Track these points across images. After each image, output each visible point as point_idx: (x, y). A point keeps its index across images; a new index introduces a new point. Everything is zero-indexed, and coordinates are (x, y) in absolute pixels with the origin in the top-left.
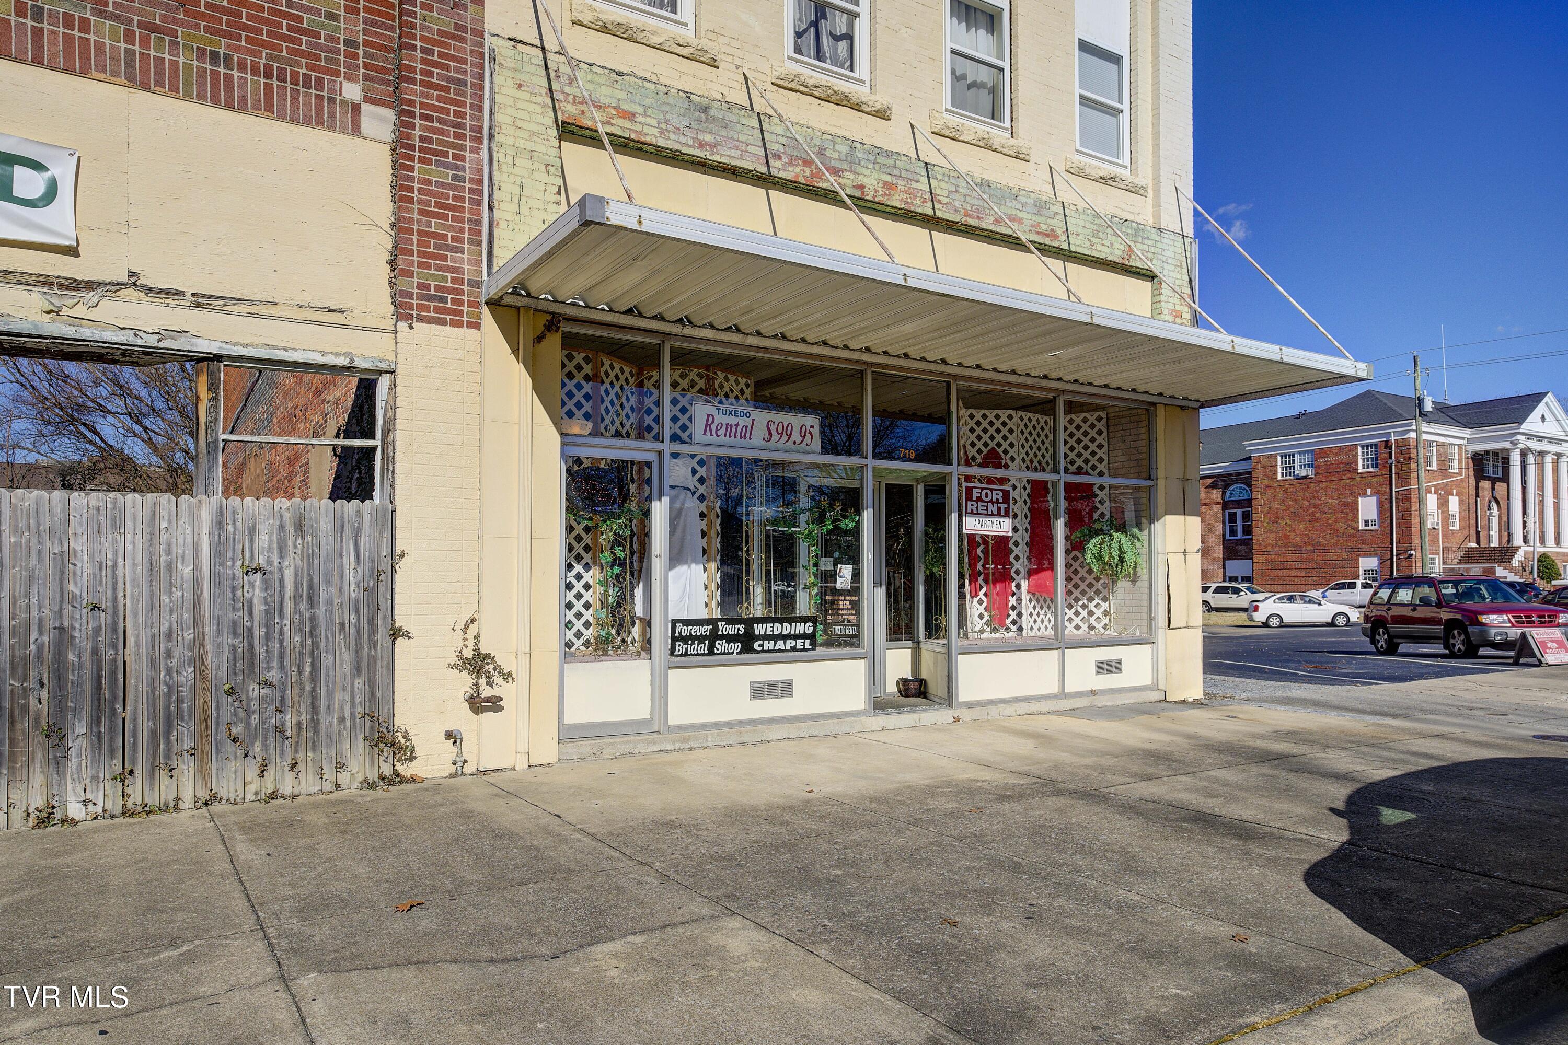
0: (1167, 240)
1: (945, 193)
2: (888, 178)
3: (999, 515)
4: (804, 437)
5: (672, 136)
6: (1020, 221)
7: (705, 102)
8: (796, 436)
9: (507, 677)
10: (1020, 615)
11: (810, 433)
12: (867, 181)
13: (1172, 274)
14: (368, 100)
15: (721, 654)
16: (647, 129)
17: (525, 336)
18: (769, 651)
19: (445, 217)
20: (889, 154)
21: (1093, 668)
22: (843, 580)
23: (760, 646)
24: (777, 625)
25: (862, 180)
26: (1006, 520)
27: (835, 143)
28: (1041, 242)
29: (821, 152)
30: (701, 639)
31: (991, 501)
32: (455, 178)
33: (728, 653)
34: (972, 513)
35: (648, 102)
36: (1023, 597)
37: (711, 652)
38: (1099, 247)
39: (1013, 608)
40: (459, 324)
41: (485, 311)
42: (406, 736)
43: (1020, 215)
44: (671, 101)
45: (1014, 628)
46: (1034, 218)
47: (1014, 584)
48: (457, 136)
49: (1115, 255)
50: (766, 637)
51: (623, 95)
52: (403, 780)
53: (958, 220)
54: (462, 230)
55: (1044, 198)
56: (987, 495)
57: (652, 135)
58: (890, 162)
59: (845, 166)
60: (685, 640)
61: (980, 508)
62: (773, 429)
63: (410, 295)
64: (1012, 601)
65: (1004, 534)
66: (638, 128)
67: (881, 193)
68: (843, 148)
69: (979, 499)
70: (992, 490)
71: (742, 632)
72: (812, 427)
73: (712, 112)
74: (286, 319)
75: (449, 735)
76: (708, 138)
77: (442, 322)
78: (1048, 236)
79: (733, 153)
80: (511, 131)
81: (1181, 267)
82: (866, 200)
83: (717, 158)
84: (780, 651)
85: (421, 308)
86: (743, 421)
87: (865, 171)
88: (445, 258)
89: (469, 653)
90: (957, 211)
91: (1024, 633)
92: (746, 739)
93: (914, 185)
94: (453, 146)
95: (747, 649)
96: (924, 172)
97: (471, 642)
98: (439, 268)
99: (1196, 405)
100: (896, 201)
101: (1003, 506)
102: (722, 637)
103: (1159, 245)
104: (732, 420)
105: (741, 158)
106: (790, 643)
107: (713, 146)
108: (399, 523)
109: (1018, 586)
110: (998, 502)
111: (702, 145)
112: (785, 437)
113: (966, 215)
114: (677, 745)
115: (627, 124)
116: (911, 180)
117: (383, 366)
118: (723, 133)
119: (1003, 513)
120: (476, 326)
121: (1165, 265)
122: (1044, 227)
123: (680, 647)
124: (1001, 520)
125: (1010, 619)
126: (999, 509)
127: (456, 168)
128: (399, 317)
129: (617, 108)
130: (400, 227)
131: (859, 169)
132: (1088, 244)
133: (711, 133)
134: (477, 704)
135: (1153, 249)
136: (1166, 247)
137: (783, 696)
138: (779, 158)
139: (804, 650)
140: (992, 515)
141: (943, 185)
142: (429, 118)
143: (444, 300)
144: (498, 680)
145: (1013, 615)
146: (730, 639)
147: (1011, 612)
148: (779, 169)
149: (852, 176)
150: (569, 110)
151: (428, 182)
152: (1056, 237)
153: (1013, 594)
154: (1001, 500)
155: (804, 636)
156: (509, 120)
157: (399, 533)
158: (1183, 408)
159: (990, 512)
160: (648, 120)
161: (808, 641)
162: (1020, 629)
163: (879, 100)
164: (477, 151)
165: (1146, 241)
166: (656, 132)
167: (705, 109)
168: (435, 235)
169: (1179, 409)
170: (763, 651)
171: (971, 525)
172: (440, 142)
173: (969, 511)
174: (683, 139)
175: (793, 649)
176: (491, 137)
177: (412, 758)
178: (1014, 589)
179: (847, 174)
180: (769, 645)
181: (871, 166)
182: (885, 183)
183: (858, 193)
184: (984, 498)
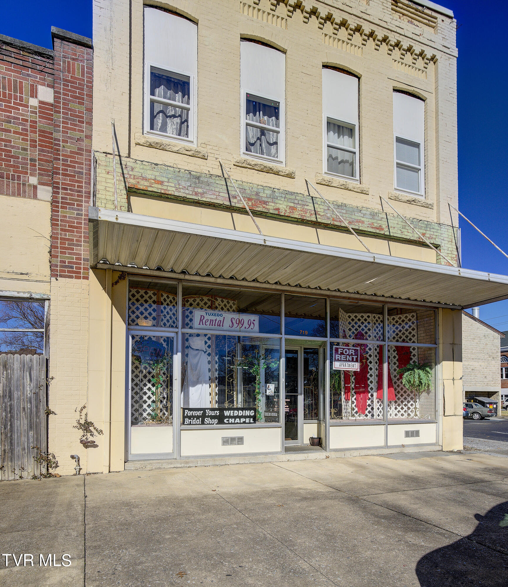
0: (443, 229)
1: (322, 210)
2: (292, 205)
3: (353, 361)
4: (250, 325)
5: (182, 190)
6: (363, 222)
7: (198, 175)
8: (246, 325)
9: (100, 432)
10: (372, 409)
11: (253, 323)
12: (281, 207)
13: (446, 245)
14: (40, 183)
15: (208, 424)
16: (169, 188)
17: (109, 282)
18: (232, 423)
19: (73, 232)
20: (292, 193)
21: (403, 434)
22: (270, 391)
23: (227, 421)
24: (235, 411)
25: (278, 206)
26: (357, 364)
27: (264, 190)
28: (374, 232)
29: (257, 194)
30: (198, 417)
31: (348, 355)
32: (78, 214)
33: (211, 424)
34: (338, 360)
35: (170, 176)
36: (374, 401)
37: (203, 423)
38: (406, 233)
39: (369, 405)
40: (79, 278)
41: (91, 271)
42: (54, 457)
43: (363, 219)
44: (181, 175)
45: (369, 415)
46: (370, 220)
47: (370, 394)
48: (78, 196)
49: (415, 237)
50: (230, 417)
51: (157, 174)
52: (52, 476)
53: (329, 223)
54: (80, 237)
55: (375, 211)
56: (346, 352)
57: (172, 190)
58: (293, 197)
59: (269, 200)
60: (190, 417)
61: (342, 358)
62: (234, 322)
63: (57, 266)
64: (369, 402)
65: (356, 370)
66: (165, 188)
67: (288, 211)
68: (268, 192)
69: (342, 354)
70: (349, 349)
71: (218, 414)
72: (254, 320)
73: (201, 179)
74: (2, 278)
75: (73, 457)
76: (200, 190)
77: (71, 277)
78: (378, 229)
79: (212, 196)
80: (104, 192)
81: (452, 242)
82: (281, 215)
83: (204, 199)
84: (237, 423)
85: (61, 271)
86: (219, 318)
87: (280, 202)
88: (73, 249)
89: (82, 422)
90: (328, 218)
91: (375, 417)
92: (217, 463)
93: (306, 207)
94: (77, 200)
95: (221, 422)
96: (311, 201)
97: (83, 417)
98: (70, 253)
99: (460, 308)
100: (296, 215)
101: (355, 357)
102: (208, 417)
103: (439, 231)
104: (214, 318)
105: (216, 199)
106: (242, 420)
107: (202, 194)
108: (51, 364)
109: (372, 395)
110: (352, 355)
111: (196, 194)
112: (240, 325)
113: (333, 220)
114: (183, 465)
115: (160, 186)
116: (304, 205)
117: (45, 297)
118: (207, 188)
119: (355, 360)
120: (87, 278)
121: (443, 241)
122: (375, 225)
123: (187, 421)
124: (354, 363)
125: (368, 411)
126: (353, 358)
127: (78, 210)
128: (52, 275)
129: (155, 180)
130: (53, 237)
131: (277, 201)
132: (400, 232)
133: (201, 188)
134: (87, 444)
135: (436, 234)
136: (443, 232)
137: (238, 444)
138: (236, 198)
139: (250, 423)
140: (349, 361)
141: (321, 207)
142: (66, 189)
143: (72, 267)
144: (95, 433)
145: (369, 409)
146: (212, 417)
147: (368, 407)
148: (235, 203)
149: (273, 204)
150: (131, 182)
151: (66, 217)
152: (383, 229)
153: (369, 399)
154: (354, 354)
155: (250, 417)
156: (103, 188)
157: (51, 369)
158: (452, 309)
159: (348, 360)
160: (170, 184)
161: (252, 419)
162: (373, 415)
163: (289, 170)
164: (88, 202)
165: (432, 230)
166: (174, 189)
167: (198, 178)
168: (68, 240)
169: (450, 310)
170: (229, 423)
171: (337, 365)
172: (70, 199)
173: (337, 359)
174: (187, 192)
175: (244, 423)
176: (94, 195)
177: (57, 466)
178: (370, 397)
179: (270, 204)
180: (232, 420)
181: (283, 199)
182: (290, 207)
183: (276, 212)
184: (344, 353)
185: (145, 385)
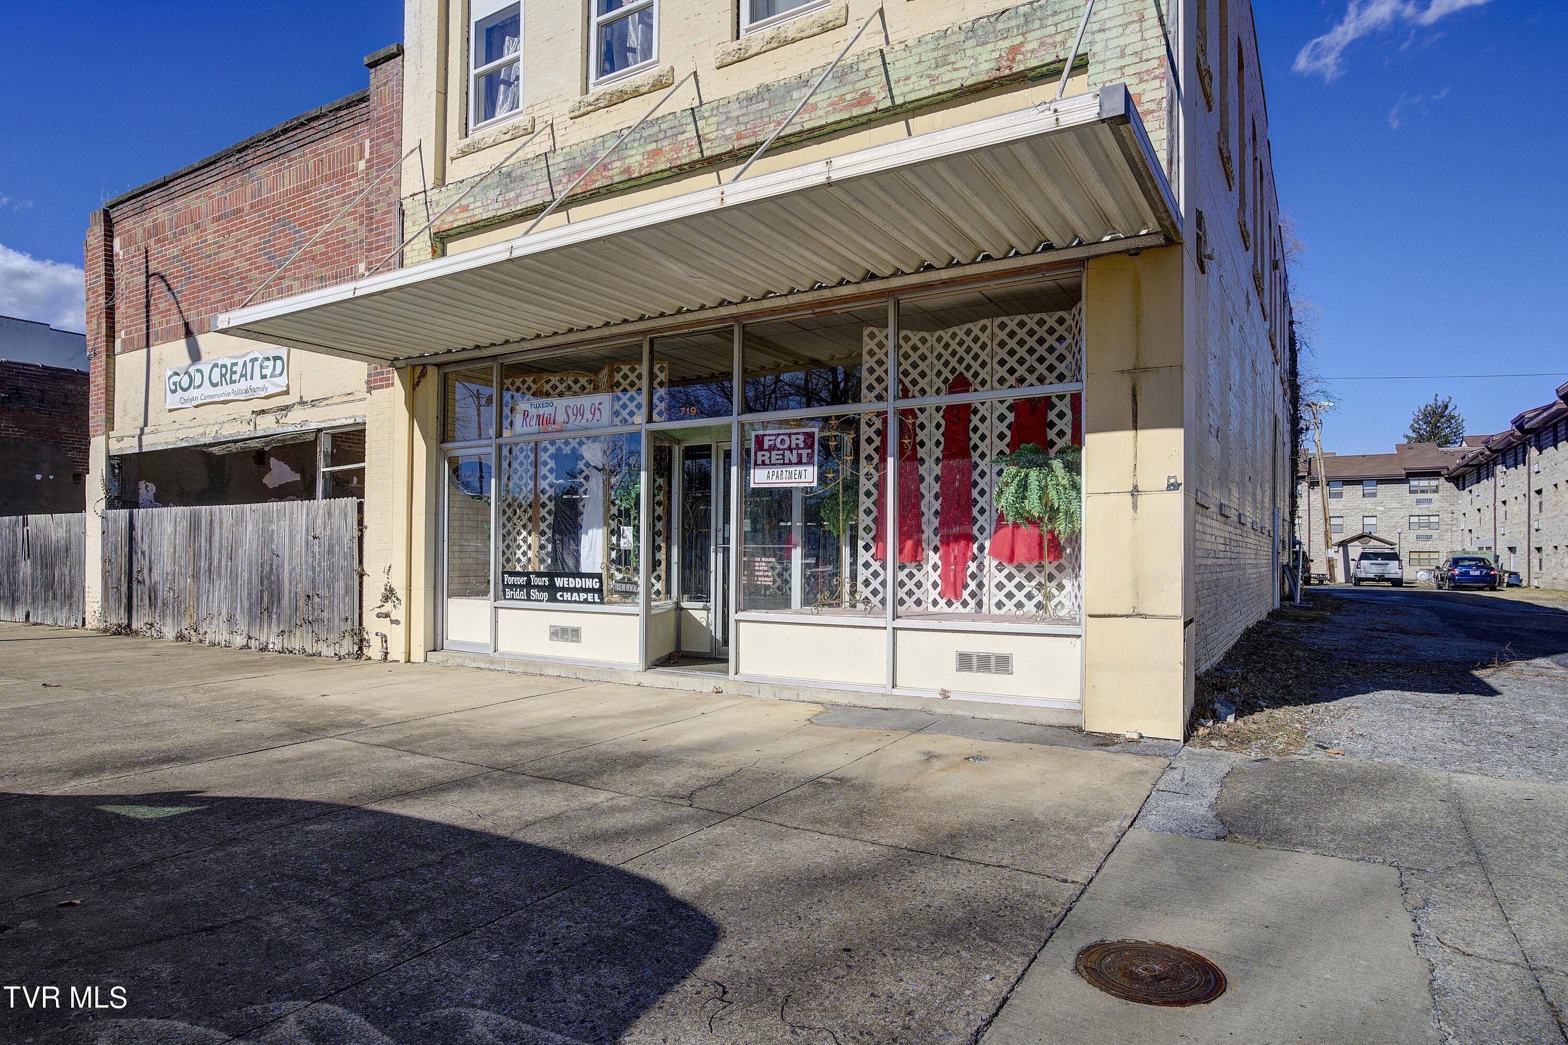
1: (713, 129)
2: (653, 146)
3: (800, 463)
4: (594, 415)
5: (490, 207)
6: (814, 108)
7: (510, 169)
8: (588, 415)
9: (400, 603)
10: (980, 585)
11: (599, 409)
12: (631, 161)
15: (535, 600)
17: (409, 383)
18: (568, 602)
20: (653, 122)
21: (953, 662)
22: (625, 540)
23: (562, 596)
24: (571, 579)
26: (810, 469)
27: (604, 142)
29: (593, 157)
30: (521, 587)
31: (790, 449)
33: (540, 601)
34: (763, 463)
35: (476, 191)
36: (986, 563)
37: (529, 598)
38: (948, 76)
39: (973, 576)
40: (386, 386)
41: (395, 374)
42: (367, 633)
43: (812, 100)
44: (489, 182)
45: (972, 603)
46: (834, 93)
47: (975, 546)
49: (979, 72)
50: (564, 589)
52: (361, 657)
53: (730, 147)
55: (849, 61)
56: (783, 442)
57: (480, 213)
58: (656, 129)
59: (613, 158)
60: (512, 587)
61: (774, 457)
62: (570, 412)
63: (371, 375)
64: (972, 567)
65: (807, 485)
66: (471, 213)
67: (646, 164)
68: (611, 143)
69: (773, 448)
70: (790, 435)
71: (548, 583)
72: (600, 404)
73: (514, 174)
74: (337, 404)
75: (377, 635)
76: (512, 195)
77: (382, 387)
78: (856, 105)
80: (411, 254)
81: (1142, 19)
82: (635, 178)
83: (519, 207)
84: (575, 602)
85: (375, 382)
86: (547, 411)
89: (388, 588)
90: (728, 139)
91: (985, 608)
92: (530, 670)
93: (680, 138)
95: (553, 599)
96: (691, 119)
97: (389, 581)
100: (662, 164)
101: (804, 453)
102: (535, 587)
103: (1080, 11)
104: (540, 411)
105: (534, 197)
106: (583, 596)
107: (515, 200)
109: (981, 548)
110: (797, 447)
111: (508, 203)
112: (579, 417)
113: (740, 137)
114: (487, 666)
115: (466, 214)
116: (676, 135)
117: (366, 420)
118: (522, 185)
119: (804, 460)
120: (393, 385)
121: (1098, 39)
122: (849, 97)
123: (509, 593)
124: (802, 468)
125: (969, 590)
126: (800, 456)
128: (369, 390)
129: (459, 207)
131: (626, 154)
132: (927, 82)
133: (514, 190)
137: (572, 641)
138: (561, 184)
139: (594, 603)
140: (790, 463)
141: (710, 121)
143: (383, 373)
145: (972, 585)
146: (541, 588)
147: (969, 580)
149: (618, 164)
150: (437, 223)
152: (871, 99)
153: (974, 558)
154: (802, 445)
155: (592, 590)
156: (410, 248)
157: (365, 515)
159: (787, 461)
160: (477, 205)
161: (596, 595)
162: (980, 604)
165: (1050, 20)
166: (481, 210)
167: (510, 174)
170: (564, 601)
171: (760, 478)
173: (759, 462)
175: (586, 601)
177: (369, 646)
178: (975, 551)
179: (615, 166)
180: (567, 596)
181: (636, 145)
182: (649, 153)
183: (625, 177)
184: (779, 445)
185: (519, 533)
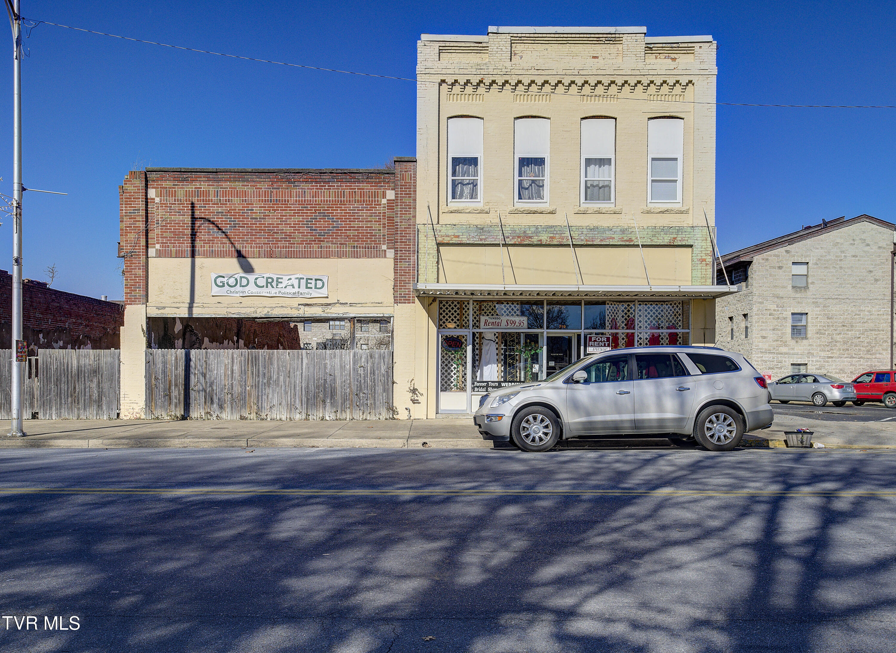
0: (697, 230)
1: (577, 235)
2: (552, 235)
3: (605, 346)
4: (521, 324)
5: (471, 239)
6: (613, 238)
7: (482, 227)
8: (517, 324)
9: (422, 395)
11: (523, 322)
12: (542, 238)
13: (699, 244)
14: (388, 248)
16: (463, 239)
17: (426, 303)
19: (406, 275)
20: (552, 227)
22: (535, 369)
24: (509, 383)
25: (540, 238)
26: (608, 348)
27: (530, 228)
28: (624, 244)
29: (525, 232)
30: (483, 387)
31: (601, 341)
32: (408, 265)
34: (592, 345)
35: (464, 231)
37: (487, 391)
38: (656, 240)
40: (410, 303)
41: (416, 298)
42: (396, 409)
43: (613, 236)
44: (471, 229)
46: (620, 236)
48: (409, 254)
49: (666, 242)
51: (455, 231)
52: (394, 419)
53: (583, 243)
54: (410, 278)
55: (625, 227)
56: (599, 339)
57: (465, 241)
58: (553, 229)
59: (534, 235)
60: (478, 387)
61: (595, 344)
62: (509, 322)
63: (397, 297)
66: (460, 239)
67: (548, 239)
68: (533, 229)
69: (595, 341)
70: (601, 337)
71: (497, 385)
72: (523, 320)
73: (484, 229)
74: (369, 307)
75: (406, 409)
76: (483, 237)
77: (405, 303)
78: (627, 241)
79: (492, 240)
80: (423, 249)
81: (706, 240)
82: (544, 243)
83: (487, 242)
85: (400, 300)
86: (497, 321)
87: (542, 235)
88: (406, 286)
89: (412, 388)
90: (582, 240)
93: (563, 235)
94: (408, 256)
96: (568, 230)
97: (412, 385)
98: (404, 289)
99: (712, 298)
100: (555, 242)
101: (607, 343)
102: (490, 387)
103: (692, 233)
104: (494, 321)
105: (495, 240)
107: (485, 239)
108: (394, 355)
110: (604, 341)
111: (481, 240)
112: (513, 324)
113: (587, 241)
115: (457, 239)
117: (391, 315)
118: (489, 234)
119: (607, 345)
120: (414, 303)
121: (696, 241)
122: (625, 238)
123: (476, 389)
124: (606, 348)
126: (605, 344)
127: (409, 262)
128: (395, 303)
129: (454, 235)
130: (395, 280)
131: (540, 235)
132: (650, 240)
133: (484, 235)
134: (414, 401)
135: (688, 236)
136: (697, 233)
138: (509, 238)
140: (601, 346)
141: (576, 232)
142: (401, 251)
143: (406, 297)
144: (419, 395)
146: (493, 387)
148: (508, 241)
149: (537, 238)
150: (440, 239)
151: (402, 267)
152: (632, 241)
154: (606, 341)
156: (423, 246)
157: (394, 357)
158: (704, 299)
160: (464, 236)
163: (551, 209)
164: (414, 256)
165: (684, 233)
166: (466, 239)
167: (482, 229)
168: (403, 281)
169: (702, 300)
171: (591, 350)
172: (404, 256)
174: (475, 239)
176: (418, 252)
177: (398, 414)
179: (534, 237)
181: (544, 233)
182: (550, 237)
183: (539, 243)
184: (597, 340)
